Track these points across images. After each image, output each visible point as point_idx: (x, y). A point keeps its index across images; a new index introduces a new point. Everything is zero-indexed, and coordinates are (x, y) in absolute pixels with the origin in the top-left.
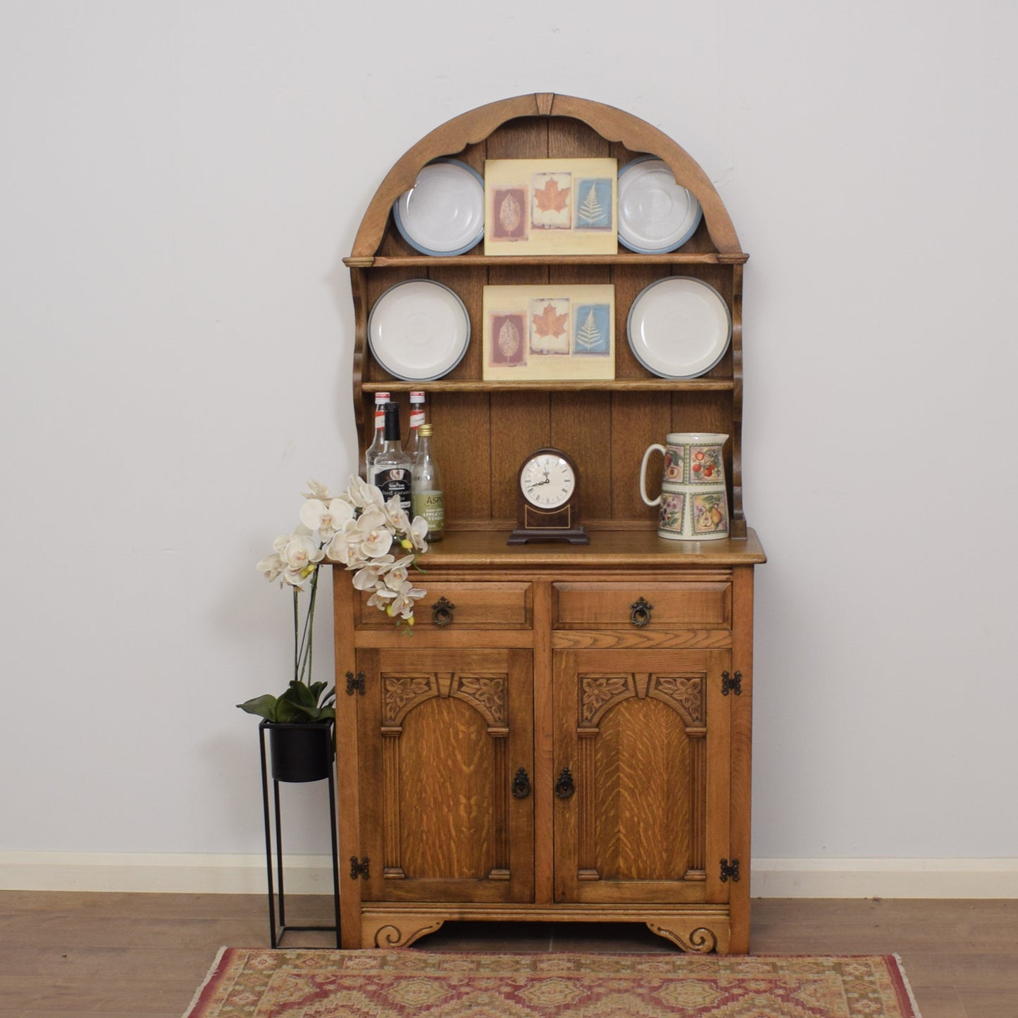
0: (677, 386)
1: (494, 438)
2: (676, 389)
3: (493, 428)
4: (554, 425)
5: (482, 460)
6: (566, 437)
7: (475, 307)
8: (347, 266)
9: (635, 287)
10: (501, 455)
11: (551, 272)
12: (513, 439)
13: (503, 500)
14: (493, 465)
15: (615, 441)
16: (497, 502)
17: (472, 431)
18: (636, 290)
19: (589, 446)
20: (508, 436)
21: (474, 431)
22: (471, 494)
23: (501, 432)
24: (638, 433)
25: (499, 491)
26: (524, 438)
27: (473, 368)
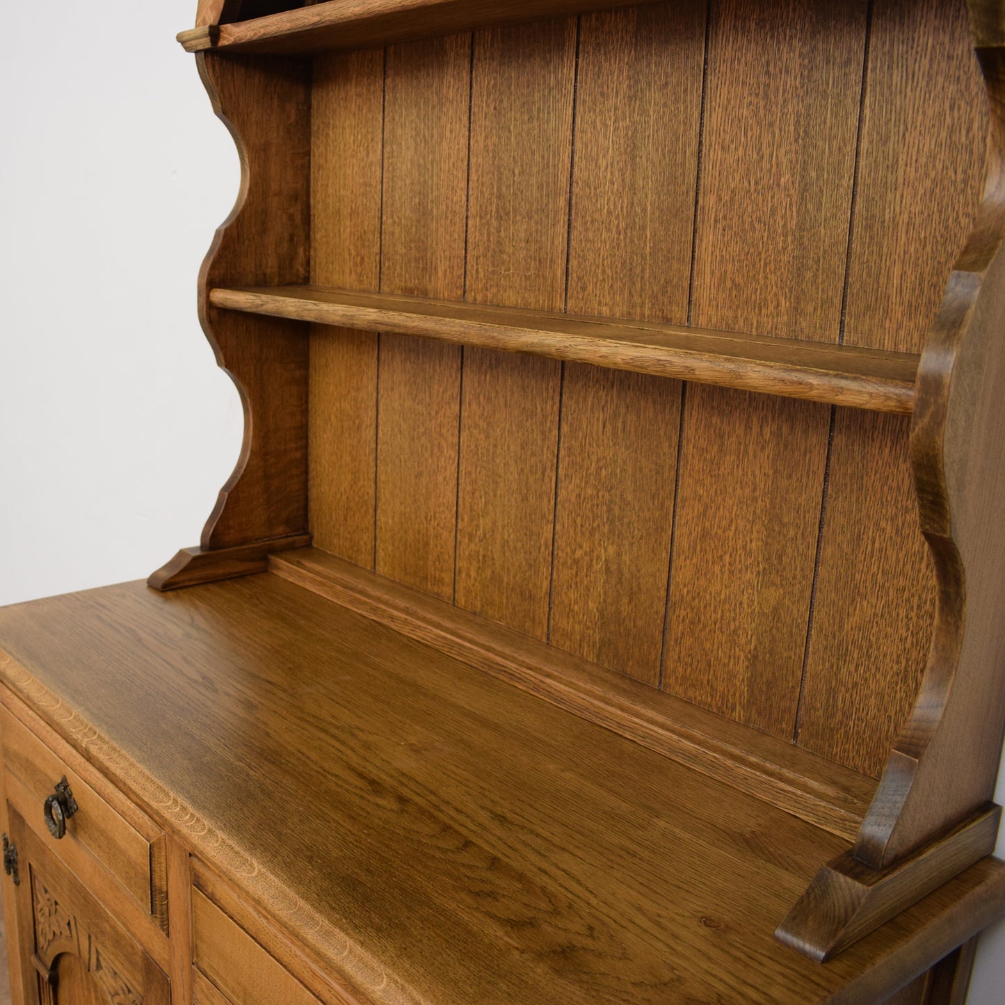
0: (739, 376)
1: (464, 435)
2: (738, 384)
3: (464, 414)
4: (565, 428)
5: (445, 479)
6: (587, 462)
7: (448, 134)
8: (188, 49)
9: (768, 63)
10: (473, 476)
11: (582, 39)
12: (495, 446)
13: (473, 574)
14: (461, 494)
15: (684, 500)
16: (463, 575)
17: (433, 413)
18: (768, 73)
19: (629, 497)
20: (487, 437)
21: (437, 413)
22: (427, 544)
23: (476, 426)
24: (739, 491)
25: (467, 553)
26: (512, 448)
27: (440, 274)
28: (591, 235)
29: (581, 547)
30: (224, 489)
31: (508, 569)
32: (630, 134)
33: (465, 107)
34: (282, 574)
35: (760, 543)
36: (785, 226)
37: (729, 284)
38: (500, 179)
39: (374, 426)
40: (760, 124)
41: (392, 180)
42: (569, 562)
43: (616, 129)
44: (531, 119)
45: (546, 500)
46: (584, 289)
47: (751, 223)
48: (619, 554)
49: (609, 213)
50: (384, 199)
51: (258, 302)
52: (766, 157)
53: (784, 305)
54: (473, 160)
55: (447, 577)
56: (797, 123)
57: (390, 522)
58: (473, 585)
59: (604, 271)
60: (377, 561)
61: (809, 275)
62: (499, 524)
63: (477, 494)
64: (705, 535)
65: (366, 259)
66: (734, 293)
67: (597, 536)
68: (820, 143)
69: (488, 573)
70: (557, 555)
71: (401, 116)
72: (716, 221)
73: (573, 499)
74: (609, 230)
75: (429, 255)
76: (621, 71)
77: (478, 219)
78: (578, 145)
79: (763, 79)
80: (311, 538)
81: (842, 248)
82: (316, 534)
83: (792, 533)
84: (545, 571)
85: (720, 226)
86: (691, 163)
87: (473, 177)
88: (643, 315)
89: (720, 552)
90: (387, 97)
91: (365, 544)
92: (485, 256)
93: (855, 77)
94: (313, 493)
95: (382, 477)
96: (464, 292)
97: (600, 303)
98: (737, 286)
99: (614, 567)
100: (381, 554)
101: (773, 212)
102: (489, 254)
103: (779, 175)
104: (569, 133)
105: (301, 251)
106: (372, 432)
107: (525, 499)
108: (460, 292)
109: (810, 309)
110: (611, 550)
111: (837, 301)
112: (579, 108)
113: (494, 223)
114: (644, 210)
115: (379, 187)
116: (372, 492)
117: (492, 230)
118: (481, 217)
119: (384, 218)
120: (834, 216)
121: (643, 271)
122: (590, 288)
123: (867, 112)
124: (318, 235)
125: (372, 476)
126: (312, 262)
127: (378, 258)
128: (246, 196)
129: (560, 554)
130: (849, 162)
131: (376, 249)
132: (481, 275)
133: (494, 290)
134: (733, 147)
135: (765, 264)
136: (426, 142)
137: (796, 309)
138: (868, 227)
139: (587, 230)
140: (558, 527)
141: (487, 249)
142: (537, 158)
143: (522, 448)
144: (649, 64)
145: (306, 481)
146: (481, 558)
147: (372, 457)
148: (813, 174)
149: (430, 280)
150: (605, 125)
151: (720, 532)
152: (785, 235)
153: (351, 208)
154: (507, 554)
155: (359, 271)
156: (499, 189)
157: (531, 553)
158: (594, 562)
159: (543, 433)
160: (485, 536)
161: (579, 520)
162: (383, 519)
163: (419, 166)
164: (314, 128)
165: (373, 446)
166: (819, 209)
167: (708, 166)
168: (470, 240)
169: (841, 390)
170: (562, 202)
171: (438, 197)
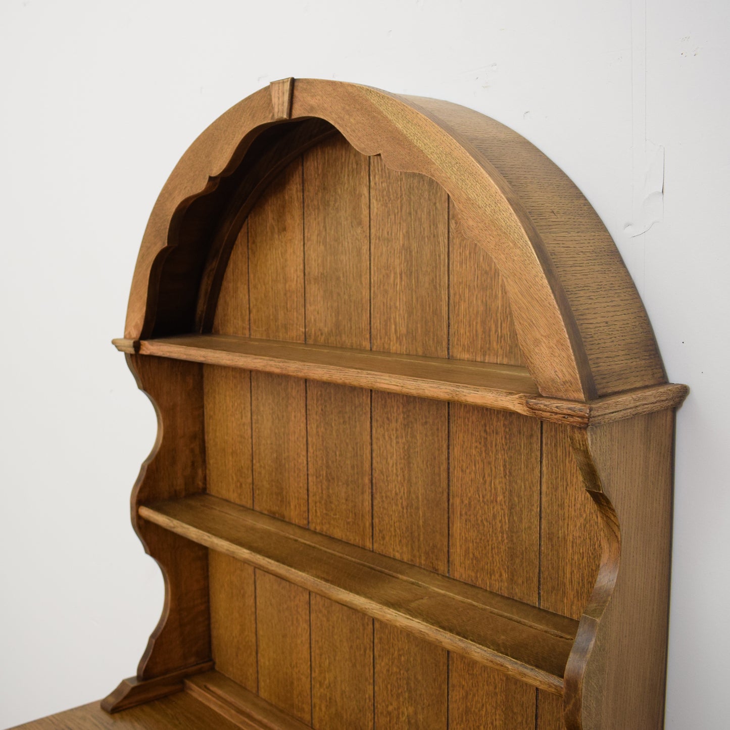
1: (313, 616)
3: (313, 602)
5: (302, 642)
6: (392, 650)
7: (293, 418)
10: (320, 644)
12: (333, 627)
13: (324, 709)
14: (313, 654)
15: (454, 686)
16: (317, 708)
17: (292, 597)
19: (420, 678)
20: (328, 620)
21: (294, 597)
22: (292, 683)
23: (320, 611)
24: (486, 687)
25: (319, 694)
26: (344, 630)
27: (292, 507)
28: (386, 506)
29: (391, 704)
30: (152, 636)
31: (346, 710)
32: (406, 448)
33: (303, 404)
34: (195, 695)
35: (501, 722)
36: (501, 527)
37: (471, 555)
38: (327, 455)
39: (253, 597)
40: (482, 461)
41: (258, 438)
42: (385, 713)
43: (397, 443)
44: (344, 422)
45: (367, 669)
46: (383, 538)
47: (482, 521)
48: (416, 713)
49: (396, 494)
50: (254, 450)
51: (171, 525)
52: (488, 482)
53: (505, 576)
54: (310, 439)
55: (307, 708)
56: (505, 466)
57: (267, 663)
58: (324, 716)
59: (395, 530)
60: (260, 688)
61: (518, 561)
62: (339, 679)
63: (323, 656)
64: (467, 711)
65: (244, 486)
66: (475, 562)
67: (401, 699)
68: (519, 481)
69: (333, 710)
70: (377, 706)
71: (262, 398)
72: (461, 515)
73: (385, 672)
74: (397, 505)
75: (284, 493)
76: (398, 407)
77: (315, 477)
78: (375, 446)
79: (483, 434)
80: (214, 663)
81: (536, 548)
82: (217, 661)
83: (519, 720)
84: (369, 715)
85: (464, 518)
86: (444, 475)
87: (310, 450)
88: (420, 563)
89: (478, 724)
90: (253, 384)
91: (251, 674)
92: (320, 502)
93: (536, 446)
94: (214, 633)
95: (261, 633)
96: (309, 522)
97: (394, 550)
98: (476, 558)
99: (413, 721)
100: (262, 684)
101: (494, 517)
102: (323, 502)
103: (496, 496)
104: (369, 437)
105: (200, 472)
106: (252, 601)
107: (354, 665)
108: (305, 522)
109: (520, 581)
110: (411, 710)
111: (536, 580)
112: (374, 424)
113: (325, 483)
114: (417, 497)
115: (250, 440)
116: (254, 640)
117: (324, 487)
118: (317, 477)
119: (254, 461)
120: (530, 528)
121: (419, 535)
122: (387, 538)
123: (544, 469)
124: (211, 462)
125: (254, 630)
126: (208, 478)
127: (251, 486)
128: (161, 441)
129: (379, 706)
130: (536, 497)
131: (250, 480)
132: (319, 514)
133: (327, 526)
134: (468, 471)
135: (492, 549)
136: (279, 420)
137: (512, 580)
138: (550, 539)
139: (383, 501)
140: (376, 688)
141: (321, 498)
142: (350, 448)
143: (351, 632)
144: (414, 408)
145: (209, 625)
146: (328, 700)
147: (253, 618)
148: (516, 499)
149: (286, 509)
150: (390, 438)
151: (477, 711)
152: (502, 533)
153: (232, 449)
154: (345, 699)
155: (239, 491)
156: (327, 462)
157: (360, 703)
158: (401, 716)
159: (363, 625)
160: (330, 685)
161: (389, 686)
162: (262, 660)
163: (276, 434)
164: (206, 390)
165: (253, 610)
166: (521, 521)
167: (454, 480)
168: (310, 490)
169: (525, 675)
170: (367, 480)
171: (288, 457)
